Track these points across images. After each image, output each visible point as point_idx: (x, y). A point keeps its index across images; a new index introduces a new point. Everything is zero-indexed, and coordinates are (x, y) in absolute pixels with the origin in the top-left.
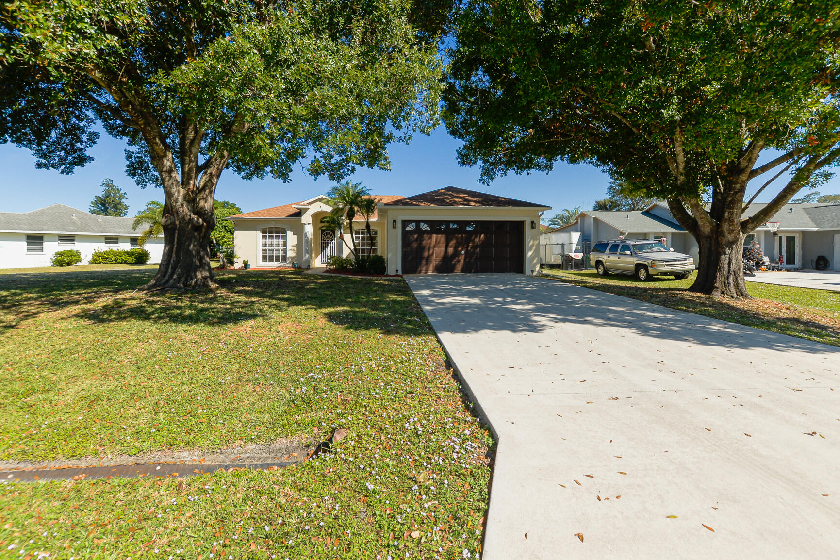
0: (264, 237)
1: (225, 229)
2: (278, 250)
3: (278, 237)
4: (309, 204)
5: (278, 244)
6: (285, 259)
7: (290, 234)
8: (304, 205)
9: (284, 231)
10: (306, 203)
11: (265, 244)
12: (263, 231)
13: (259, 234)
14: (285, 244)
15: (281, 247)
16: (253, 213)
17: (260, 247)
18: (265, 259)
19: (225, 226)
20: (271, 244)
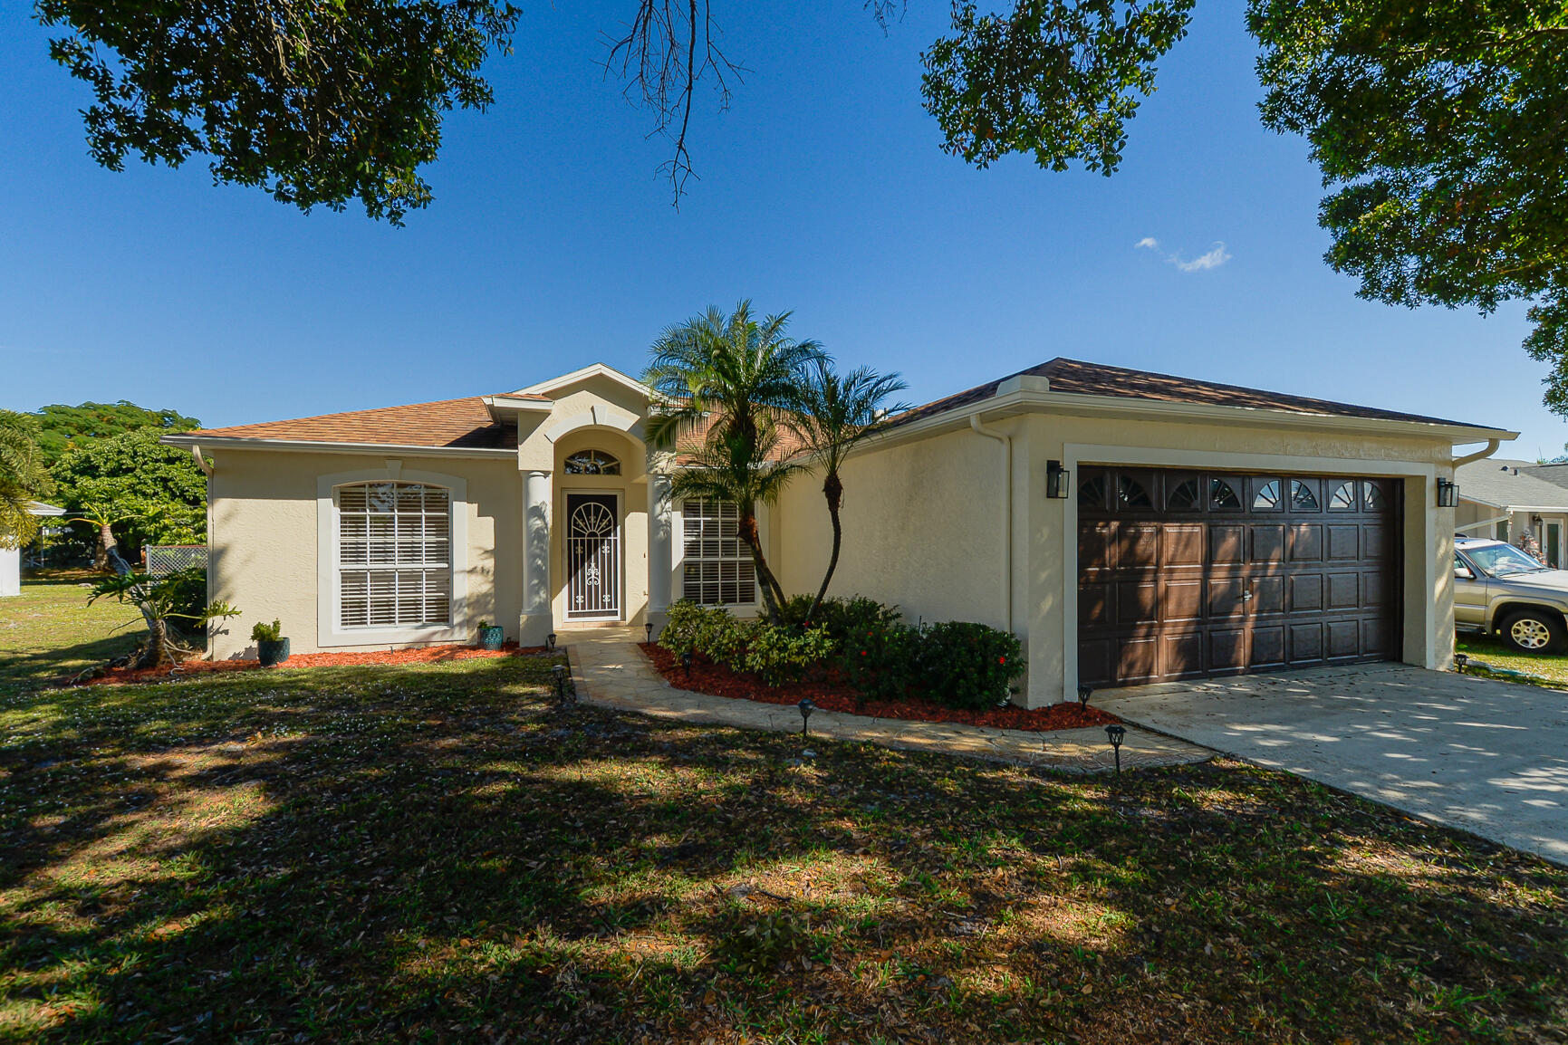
0: (351, 524)
1: (166, 488)
2: (413, 577)
3: (411, 524)
4: (553, 395)
5: (412, 553)
6: (442, 610)
7: (464, 515)
8: (530, 398)
9: (439, 501)
10: (538, 389)
11: (352, 553)
12: (349, 500)
13: (329, 511)
14: (443, 552)
15: (426, 565)
16: (298, 423)
17: (334, 565)
18: (353, 613)
19: (165, 480)
20: (383, 553)
